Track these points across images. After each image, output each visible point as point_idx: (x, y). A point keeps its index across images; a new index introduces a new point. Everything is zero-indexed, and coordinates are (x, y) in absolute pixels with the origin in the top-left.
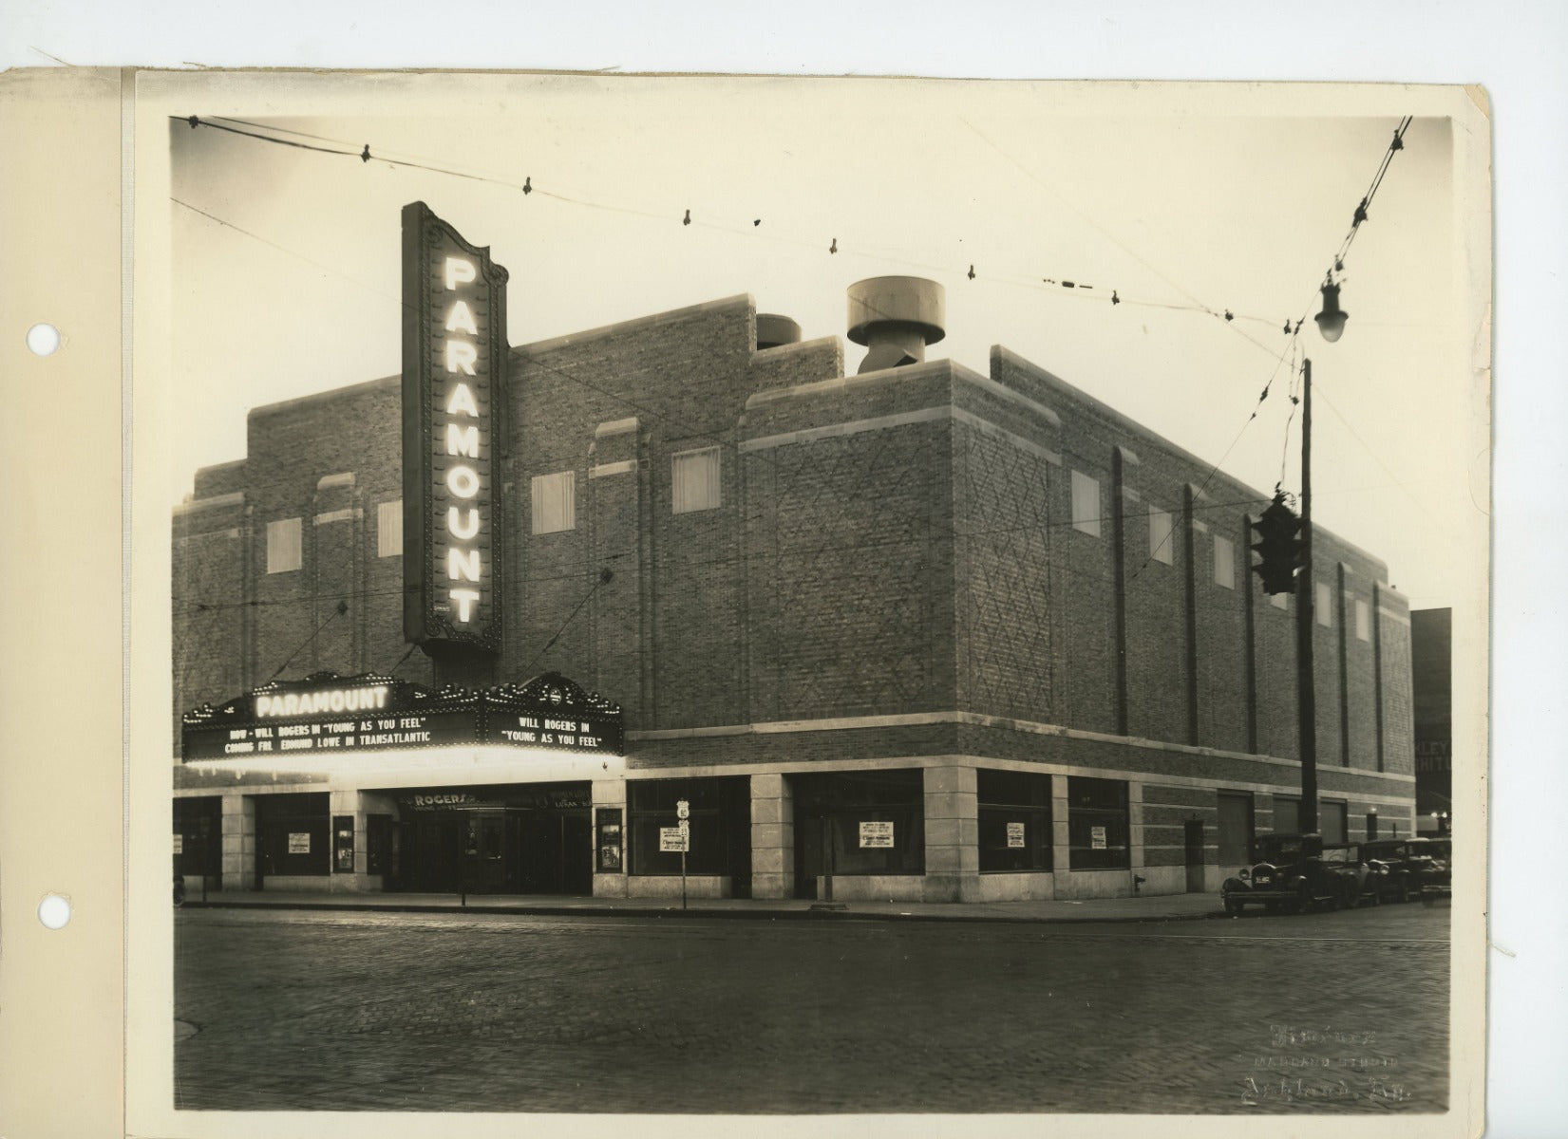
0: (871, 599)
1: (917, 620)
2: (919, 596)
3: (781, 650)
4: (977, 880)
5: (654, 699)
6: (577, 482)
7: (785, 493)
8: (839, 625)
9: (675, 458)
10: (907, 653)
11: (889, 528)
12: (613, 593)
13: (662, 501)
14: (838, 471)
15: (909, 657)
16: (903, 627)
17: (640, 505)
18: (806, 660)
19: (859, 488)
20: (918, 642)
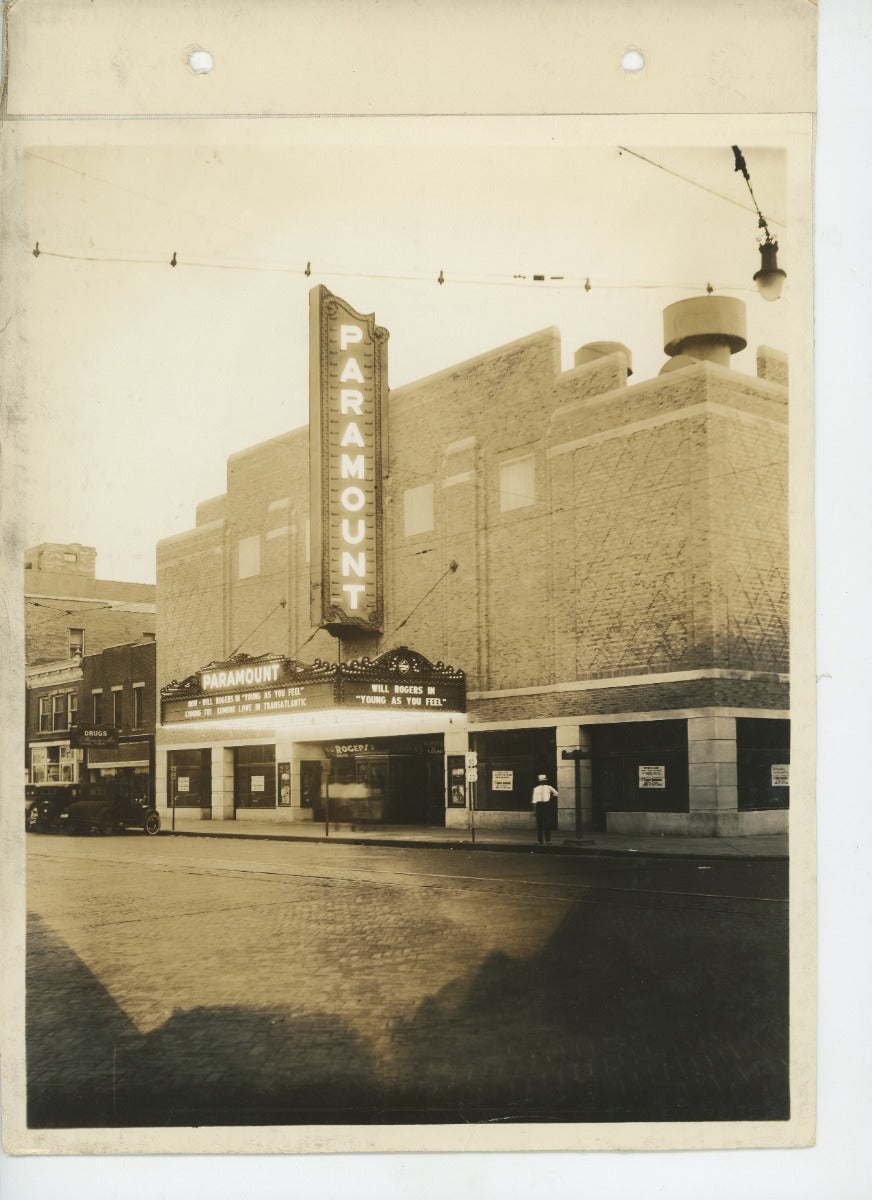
0: (646, 573)
1: (682, 590)
2: (683, 569)
3: (579, 621)
4: (736, 818)
5: (488, 666)
6: (435, 492)
7: (580, 489)
8: (622, 597)
9: (502, 467)
10: (674, 619)
11: (660, 512)
12: (458, 580)
13: (493, 503)
14: (620, 466)
15: (677, 622)
16: (671, 597)
17: (477, 507)
18: (600, 628)
19: (636, 479)
20: (683, 609)
